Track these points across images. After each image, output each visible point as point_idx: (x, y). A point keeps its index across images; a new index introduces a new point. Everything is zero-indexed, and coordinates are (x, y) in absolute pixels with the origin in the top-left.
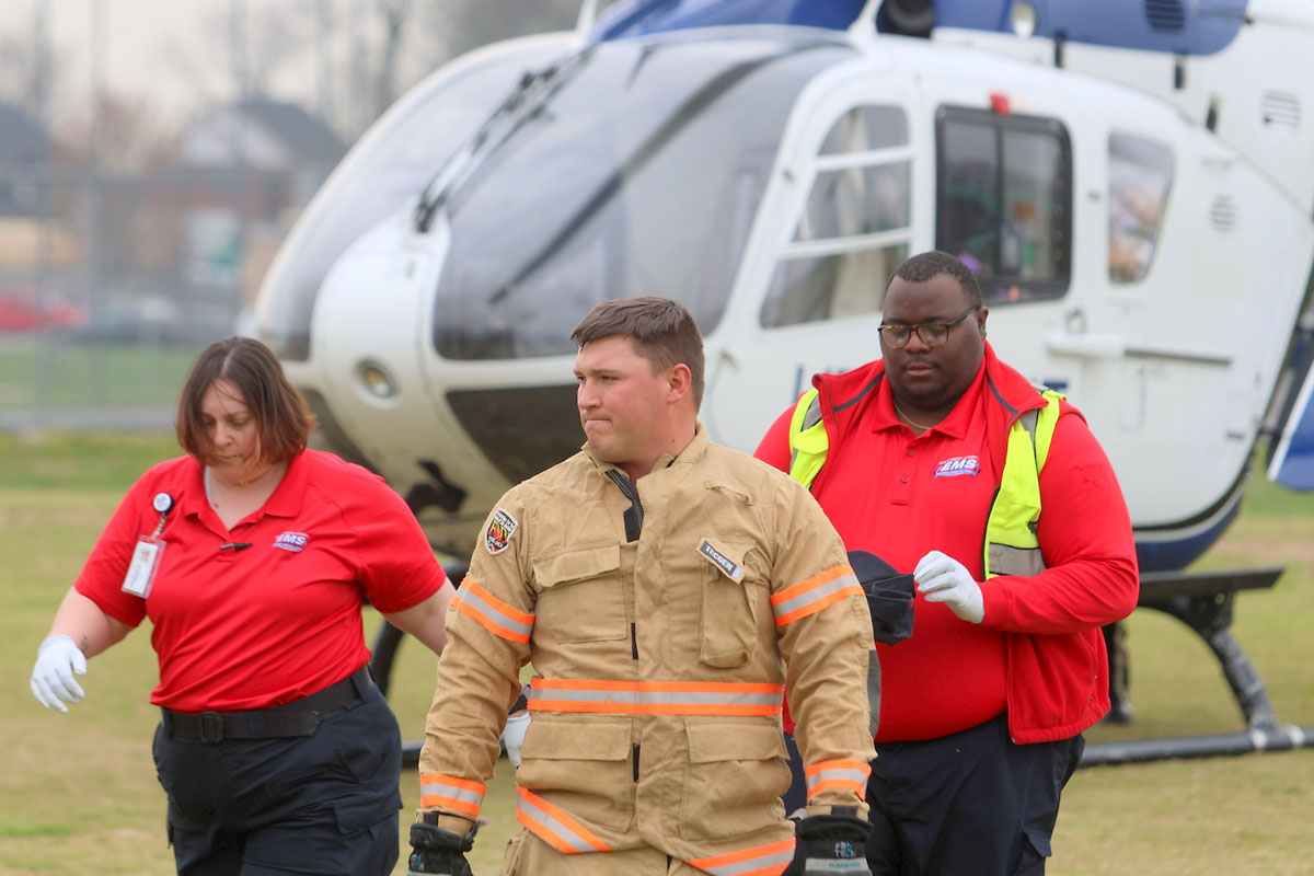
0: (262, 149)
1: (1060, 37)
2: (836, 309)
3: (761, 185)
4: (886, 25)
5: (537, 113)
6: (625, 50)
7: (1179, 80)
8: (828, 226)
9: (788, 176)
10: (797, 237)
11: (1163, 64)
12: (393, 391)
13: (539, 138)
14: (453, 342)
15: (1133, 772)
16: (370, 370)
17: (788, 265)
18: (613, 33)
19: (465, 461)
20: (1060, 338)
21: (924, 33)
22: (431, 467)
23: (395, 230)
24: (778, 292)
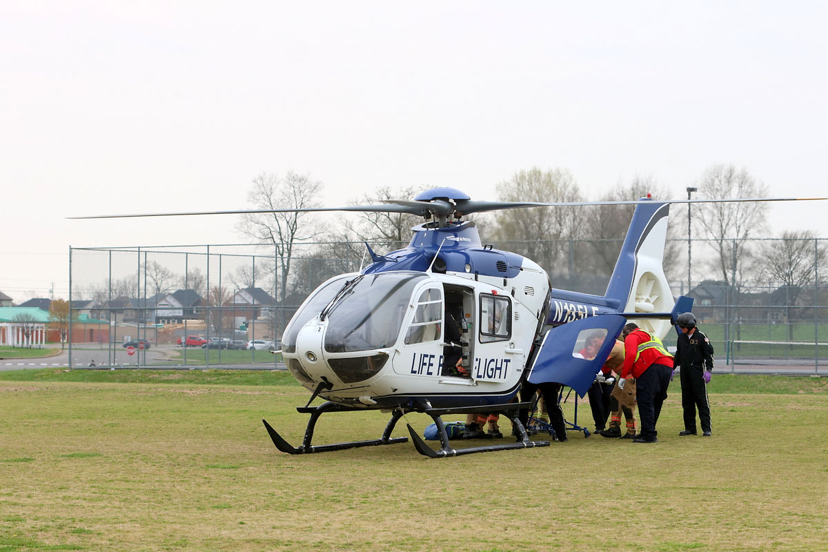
0: (250, 299)
1: (477, 273)
3: (405, 309)
4: (434, 270)
5: (350, 292)
6: (370, 276)
7: (505, 284)
8: (422, 319)
9: (411, 306)
10: (414, 322)
11: (502, 279)
12: (315, 359)
13: (350, 297)
14: (330, 347)
15: (496, 453)
16: (310, 354)
17: (411, 329)
18: (367, 272)
19: (333, 377)
20: (508, 350)
21: (444, 272)
22: (324, 378)
23: (315, 321)
24: (409, 335)
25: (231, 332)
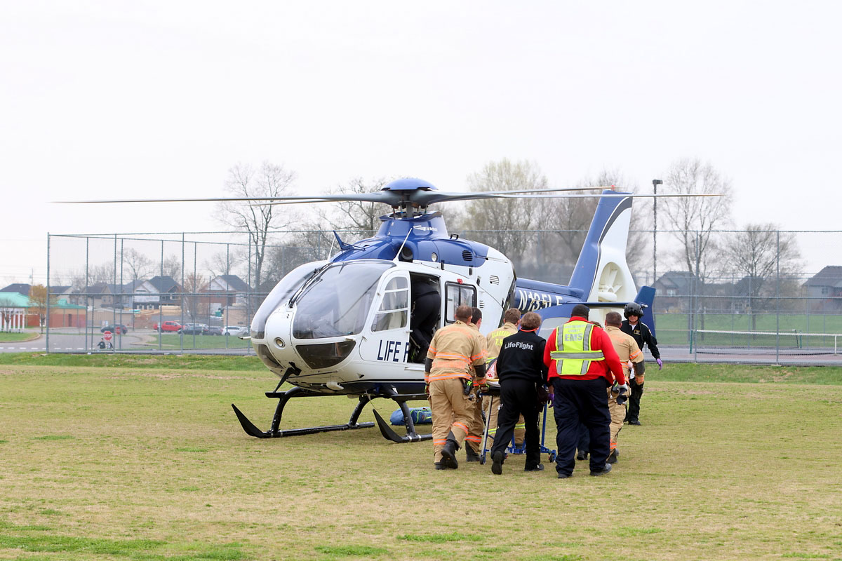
1: (443, 262)
2: (390, 327)
3: (372, 297)
4: (401, 259)
5: (318, 279)
6: (339, 264)
7: (470, 273)
8: (388, 307)
9: (378, 294)
10: (380, 309)
11: (468, 268)
12: (283, 346)
13: (318, 285)
14: (298, 334)
16: (278, 340)
17: (378, 316)
18: (335, 260)
19: (301, 363)
21: (411, 261)
22: (292, 364)
23: (284, 307)
24: (375, 322)
25: (206, 317)
